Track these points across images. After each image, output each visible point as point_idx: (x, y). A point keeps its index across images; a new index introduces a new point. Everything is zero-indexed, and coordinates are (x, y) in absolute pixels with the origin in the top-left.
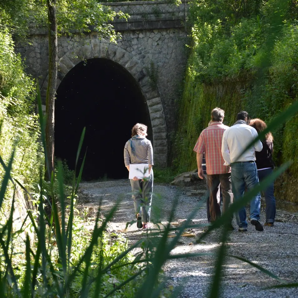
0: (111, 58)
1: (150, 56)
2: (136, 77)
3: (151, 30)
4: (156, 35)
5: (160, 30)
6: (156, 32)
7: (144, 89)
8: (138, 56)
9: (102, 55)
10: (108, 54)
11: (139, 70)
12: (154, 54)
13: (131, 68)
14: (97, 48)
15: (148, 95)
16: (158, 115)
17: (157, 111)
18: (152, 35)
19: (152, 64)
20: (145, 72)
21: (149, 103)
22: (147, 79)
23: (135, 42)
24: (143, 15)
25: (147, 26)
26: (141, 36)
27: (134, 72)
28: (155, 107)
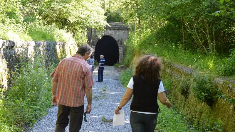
0: (111, 36)
1: (121, 36)
2: (117, 41)
3: (122, 30)
4: (123, 31)
5: (124, 30)
6: (123, 30)
7: (118, 44)
8: (118, 36)
9: (109, 35)
10: (110, 35)
11: (118, 39)
12: (122, 36)
13: (116, 39)
14: (108, 33)
15: (119, 46)
16: (121, 51)
17: (121, 50)
18: (122, 31)
19: (121, 38)
20: (119, 40)
21: (119, 48)
22: (120, 42)
23: (117, 32)
24: (120, 26)
25: (121, 29)
26: (119, 31)
27: (117, 40)
28: (121, 49)
